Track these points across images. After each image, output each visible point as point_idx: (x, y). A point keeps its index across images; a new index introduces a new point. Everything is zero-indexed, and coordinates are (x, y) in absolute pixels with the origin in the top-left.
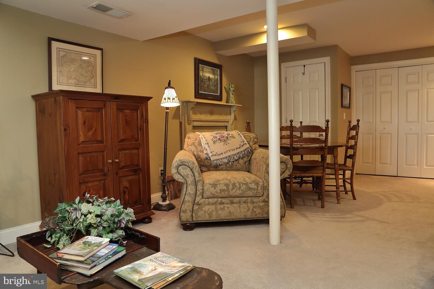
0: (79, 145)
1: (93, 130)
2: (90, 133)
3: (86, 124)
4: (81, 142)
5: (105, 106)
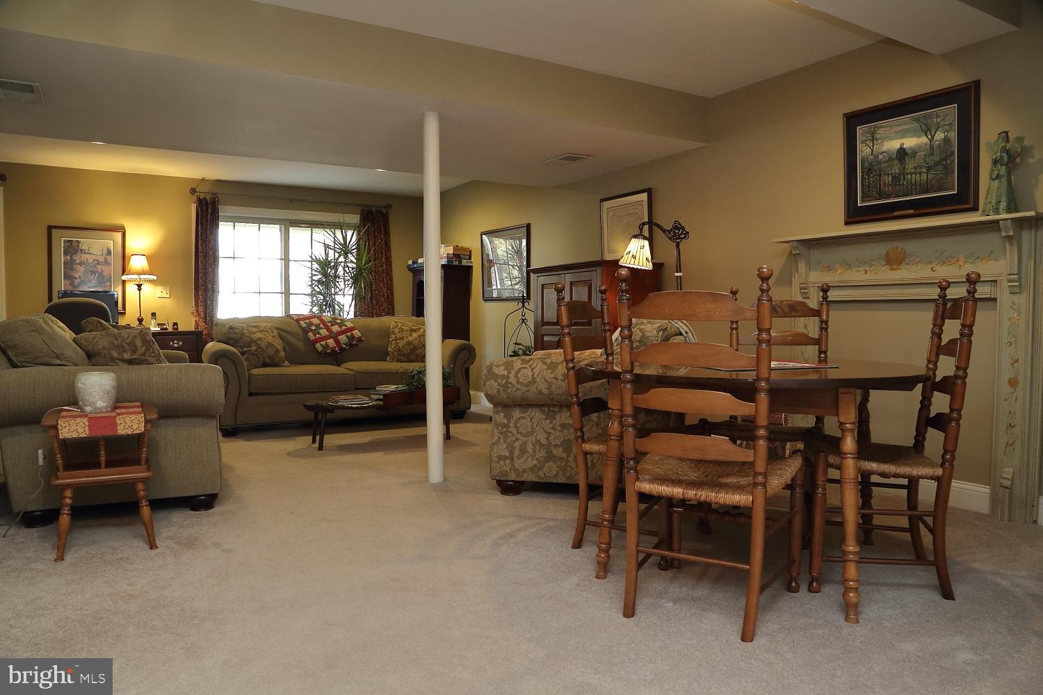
0: (543, 326)
2: (549, 314)
4: (544, 323)
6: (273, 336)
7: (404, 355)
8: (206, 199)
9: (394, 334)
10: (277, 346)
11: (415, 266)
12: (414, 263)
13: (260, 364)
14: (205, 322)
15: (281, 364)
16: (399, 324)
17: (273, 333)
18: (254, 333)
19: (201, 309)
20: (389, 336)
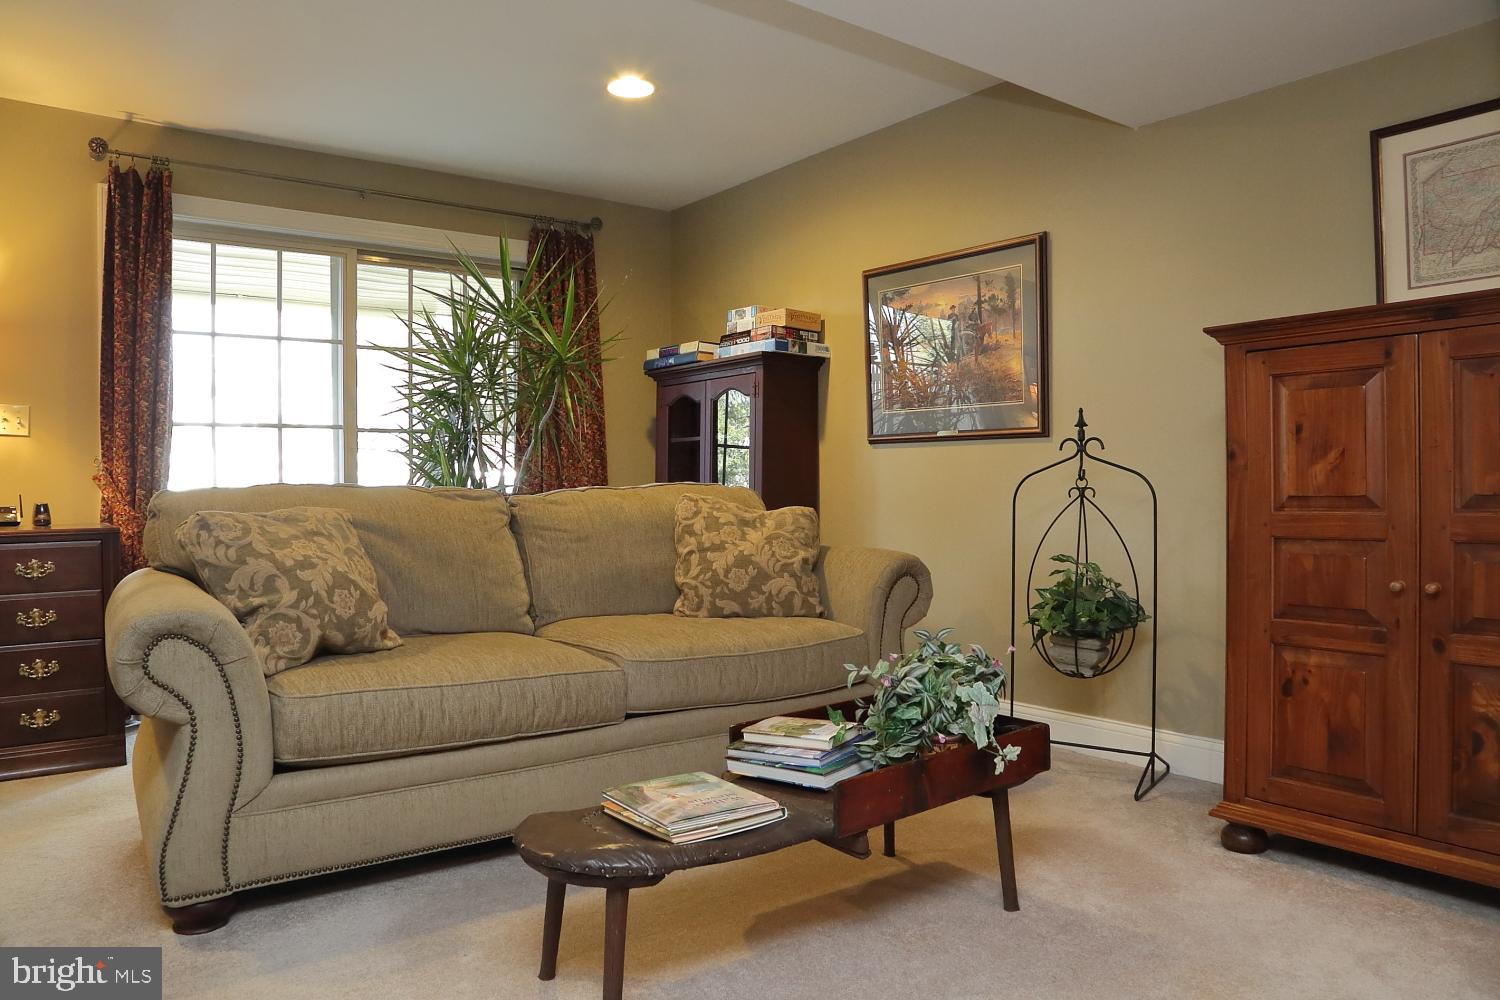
0: (1281, 508)
1: (1333, 455)
2: (1319, 471)
3: (1305, 434)
4: (1285, 499)
5: (1388, 354)
6: (348, 551)
7: (734, 596)
8: (135, 172)
9: (692, 533)
10: (364, 584)
11: (671, 361)
12: (663, 355)
13: (310, 649)
14: (132, 503)
15: (379, 643)
16: (701, 503)
17: (346, 539)
18: (285, 543)
19: (119, 468)
20: (673, 541)
